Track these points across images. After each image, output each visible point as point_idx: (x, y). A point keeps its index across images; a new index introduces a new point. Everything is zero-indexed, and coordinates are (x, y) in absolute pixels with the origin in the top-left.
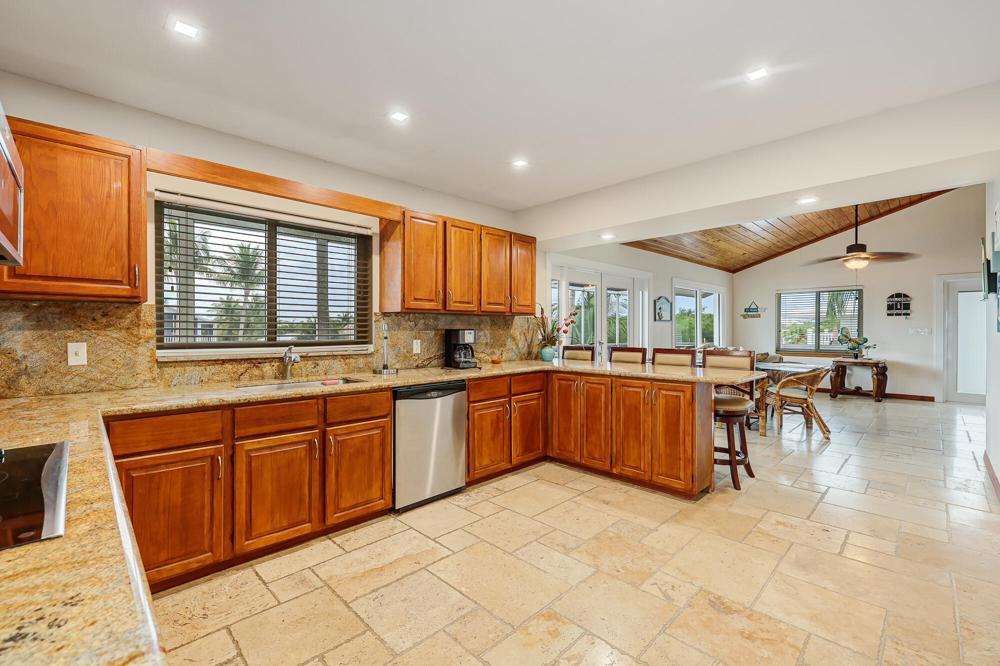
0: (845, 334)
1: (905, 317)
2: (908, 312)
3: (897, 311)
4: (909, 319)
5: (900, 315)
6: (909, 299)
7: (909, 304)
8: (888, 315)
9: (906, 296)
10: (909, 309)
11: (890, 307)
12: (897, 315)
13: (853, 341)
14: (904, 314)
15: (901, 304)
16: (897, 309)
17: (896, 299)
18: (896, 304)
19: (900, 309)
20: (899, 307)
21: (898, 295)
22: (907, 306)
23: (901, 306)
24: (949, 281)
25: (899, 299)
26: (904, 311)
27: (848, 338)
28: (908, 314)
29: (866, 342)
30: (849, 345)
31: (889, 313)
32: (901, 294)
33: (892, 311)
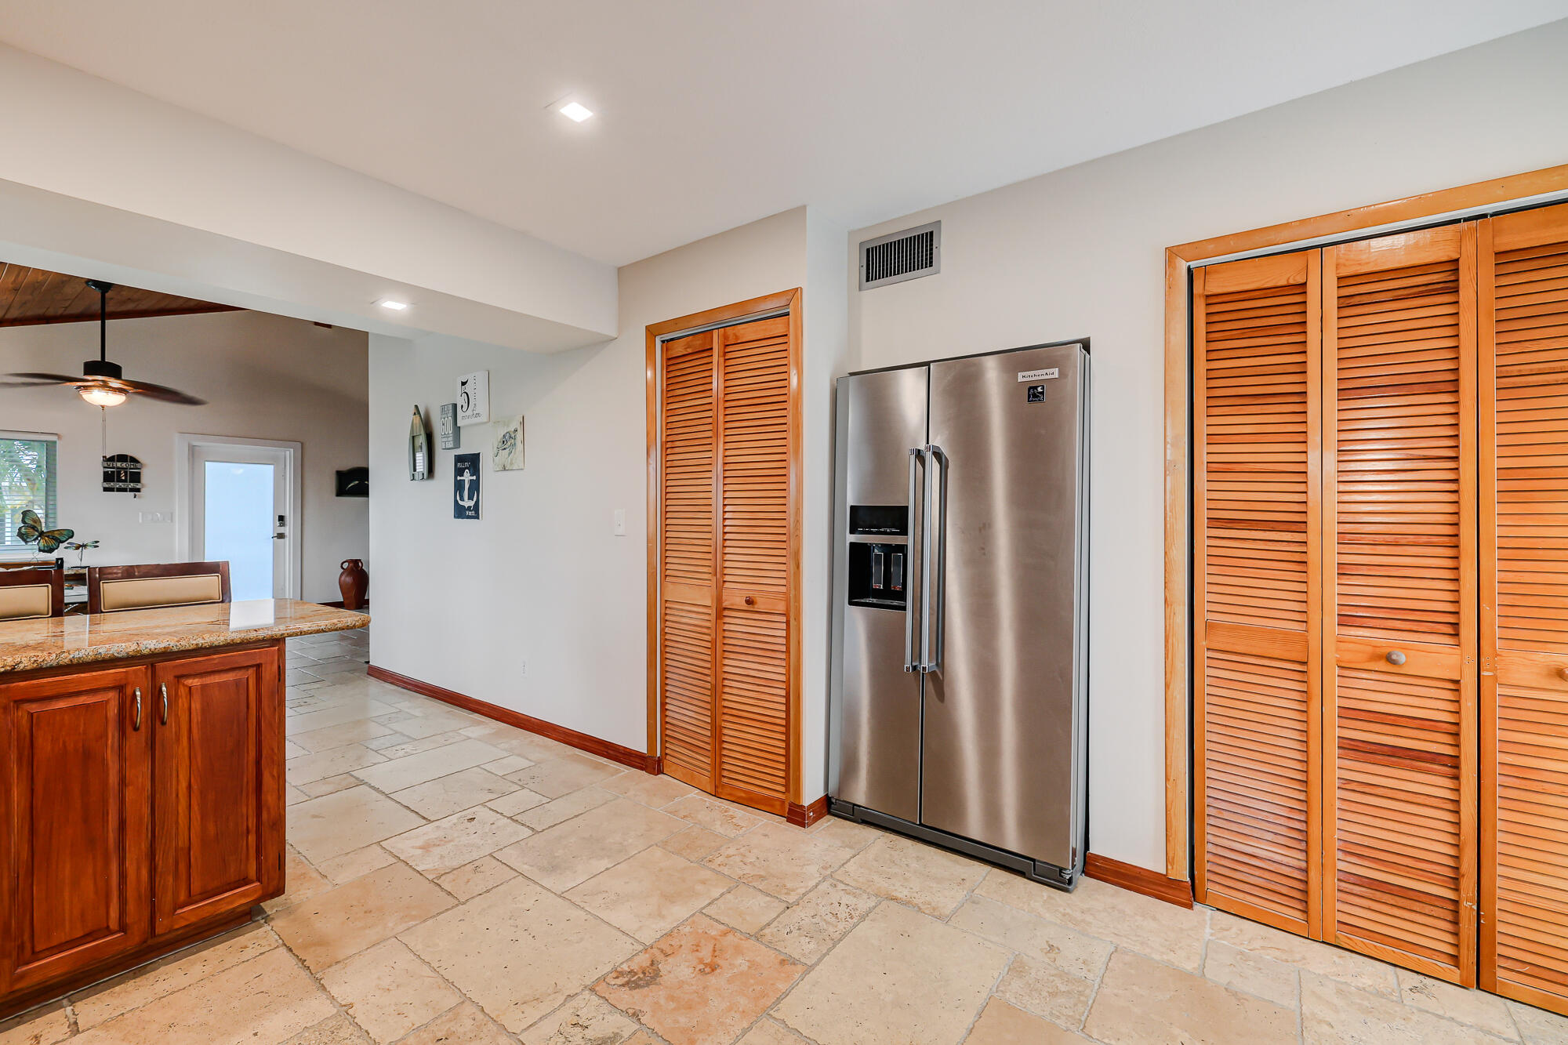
0: (31, 523)
1: (133, 493)
2: (138, 487)
3: (121, 484)
4: (140, 497)
5: (124, 490)
6: (138, 465)
7: (139, 473)
8: (106, 489)
9: (134, 460)
10: (139, 482)
11: (108, 477)
12: (120, 490)
13: (48, 537)
14: (132, 490)
15: (126, 473)
16: (120, 480)
17: (119, 464)
18: (119, 473)
19: (125, 481)
20: (123, 478)
21: (122, 458)
22: (136, 477)
23: (126, 475)
24: (195, 443)
25: (124, 465)
26: (132, 485)
27: (37, 531)
28: (138, 490)
29: (72, 537)
30: (41, 544)
31: (107, 486)
32: (127, 456)
33: (112, 484)
